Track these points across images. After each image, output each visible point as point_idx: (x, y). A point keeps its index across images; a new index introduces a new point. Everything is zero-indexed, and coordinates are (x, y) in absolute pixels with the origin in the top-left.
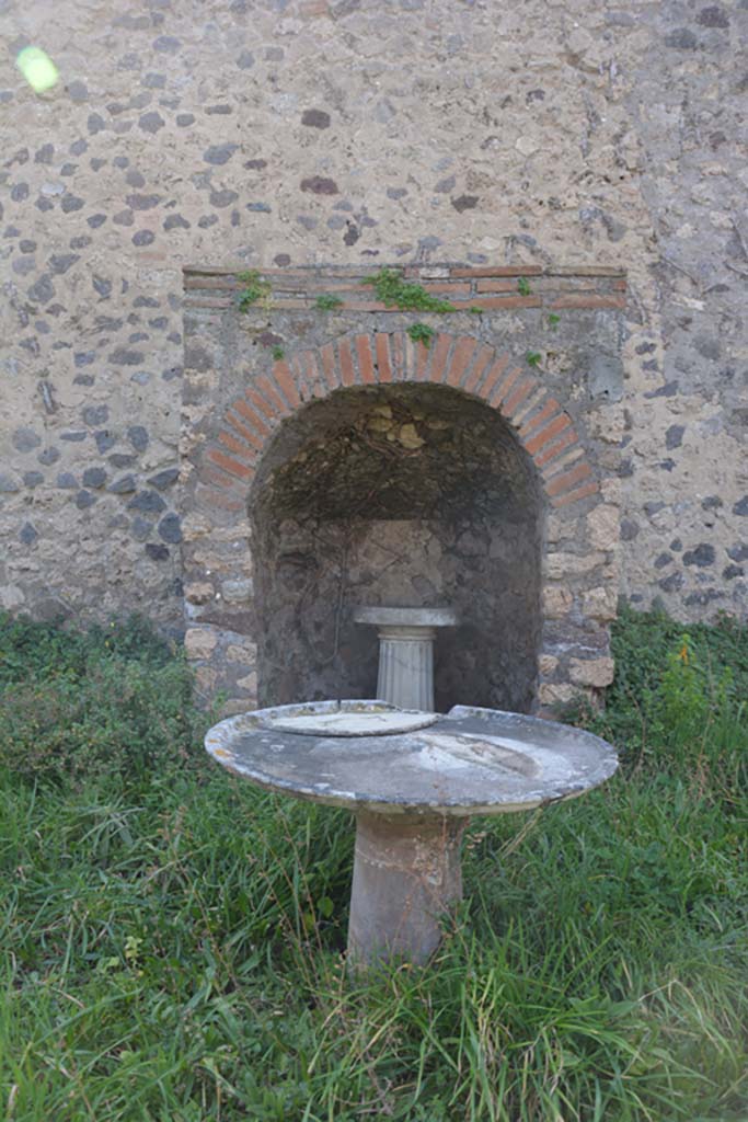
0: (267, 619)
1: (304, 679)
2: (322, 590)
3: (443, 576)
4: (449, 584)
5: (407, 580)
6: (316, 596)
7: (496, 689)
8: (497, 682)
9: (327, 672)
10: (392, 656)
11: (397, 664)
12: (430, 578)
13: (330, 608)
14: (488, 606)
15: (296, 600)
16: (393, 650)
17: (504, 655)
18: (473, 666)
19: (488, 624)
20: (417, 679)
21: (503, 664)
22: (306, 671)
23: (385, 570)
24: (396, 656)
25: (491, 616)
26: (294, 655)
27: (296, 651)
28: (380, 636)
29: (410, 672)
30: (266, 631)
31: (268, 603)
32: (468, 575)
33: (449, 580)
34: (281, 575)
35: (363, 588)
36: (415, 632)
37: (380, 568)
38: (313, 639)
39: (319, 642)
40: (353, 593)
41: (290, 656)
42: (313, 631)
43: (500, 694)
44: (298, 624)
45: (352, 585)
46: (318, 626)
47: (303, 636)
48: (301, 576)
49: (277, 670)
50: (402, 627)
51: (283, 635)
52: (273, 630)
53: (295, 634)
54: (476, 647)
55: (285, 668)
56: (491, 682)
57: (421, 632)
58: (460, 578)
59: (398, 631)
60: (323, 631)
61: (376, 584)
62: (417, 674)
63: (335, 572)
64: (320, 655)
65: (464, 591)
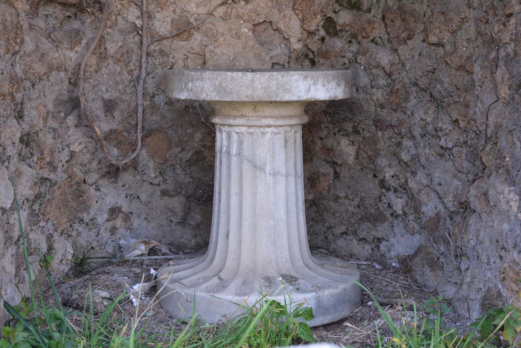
0: (19, 96)
1: (92, 190)
2: (112, 48)
3: (303, 20)
4: (311, 34)
5: (245, 30)
6: (103, 57)
7: (391, 195)
8: (393, 183)
9: (127, 178)
10: (239, 154)
11: (246, 166)
12: (281, 26)
13: (126, 77)
14: (378, 66)
15: (71, 65)
16: (241, 143)
17: (407, 143)
18: (351, 160)
19: (379, 95)
20: (281, 188)
21: (405, 157)
22: (93, 178)
23: (210, 14)
24: (246, 153)
25: (382, 82)
26: (72, 154)
27: (76, 148)
28: (216, 120)
29: (270, 179)
30: (20, 117)
31: (18, 70)
32: (344, 17)
33: (313, 28)
34: (40, 23)
35: (178, 43)
36: (276, 112)
37: (203, 10)
38: (103, 126)
39: (112, 132)
40: (162, 53)
41: (64, 156)
42: (101, 113)
43: (399, 204)
44: (74, 104)
45: (162, 39)
46: (109, 106)
47: (85, 123)
48: (76, 25)
49: (44, 180)
50: (256, 105)
51: (51, 123)
52: (32, 114)
53: (71, 120)
54: (356, 132)
55: (59, 176)
56: (382, 183)
57: (284, 111)
58: (330, 25)
59: (247, 111)
60: (116, 114)
61: (198, 36)
62: (282, 180)
63: (131, 18)
64: (115, 151)
65: (338, 44)
